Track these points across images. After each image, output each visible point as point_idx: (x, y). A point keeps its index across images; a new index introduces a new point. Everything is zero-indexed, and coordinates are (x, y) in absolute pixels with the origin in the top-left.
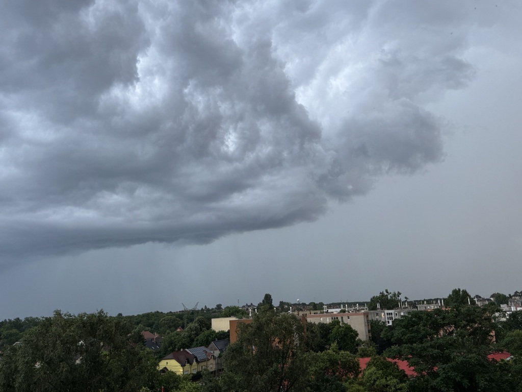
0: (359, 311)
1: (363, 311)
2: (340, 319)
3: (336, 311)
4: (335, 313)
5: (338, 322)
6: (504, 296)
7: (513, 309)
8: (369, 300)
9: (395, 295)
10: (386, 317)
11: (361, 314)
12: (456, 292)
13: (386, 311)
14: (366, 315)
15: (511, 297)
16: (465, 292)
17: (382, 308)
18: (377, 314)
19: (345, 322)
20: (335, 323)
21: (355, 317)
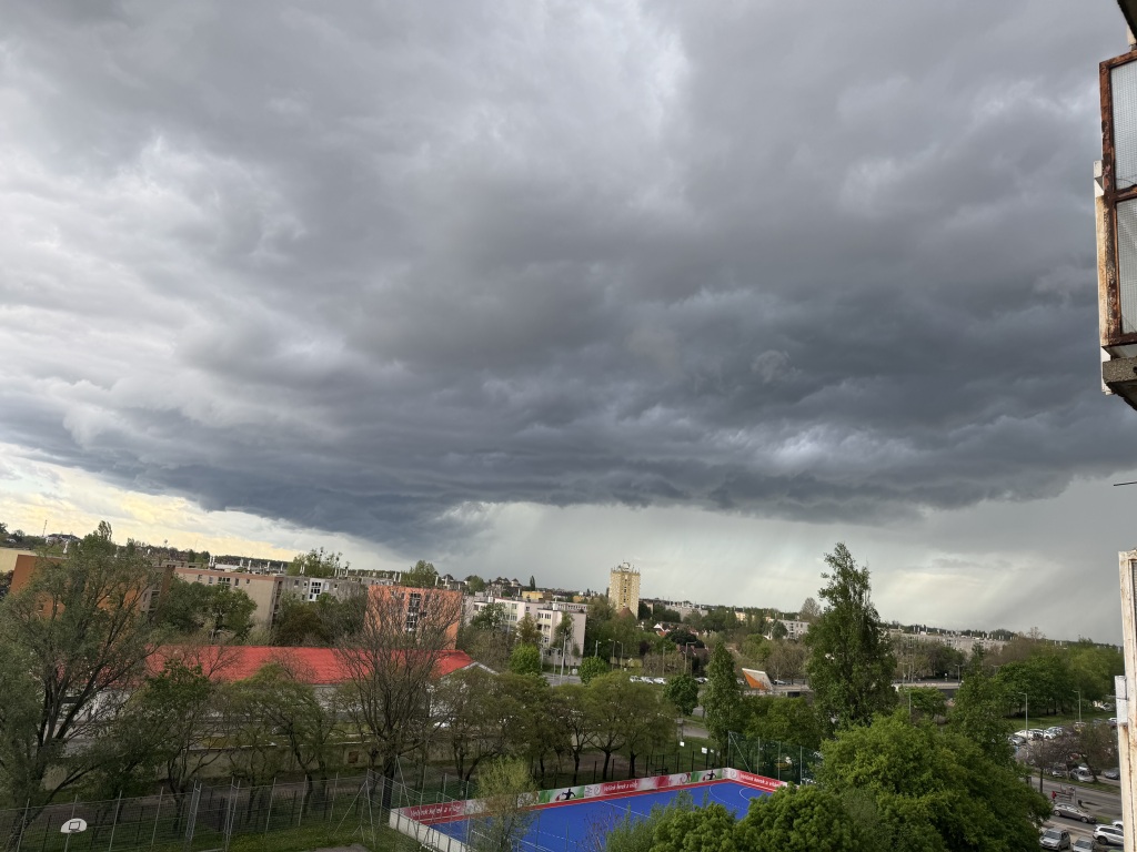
0: (268, 573)
1: (275, 575)
2: (233, 582)
3: (229, 568)
4: (227, 571)
5: (229, 586)
6: (482, 582)
7: (490, 600)
8: (290, 560)
9: (332, 557)
10: (310, 587)
11: (271, 579)
12: (421, 569)
13: (313, 580)
14: (279, 582)
15: (490, 583)
17: (307, 575)
18: (297, 583)
19: (240, 587)
20: (223, 587)
21: (260, 581)
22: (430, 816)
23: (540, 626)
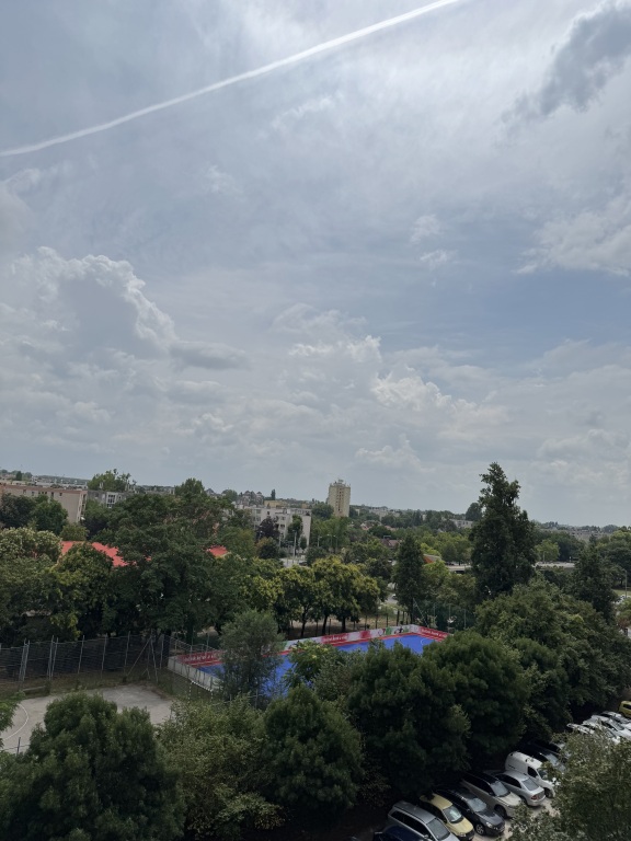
0: (76, 487)
1: (80, 489)
2: (49, 494)
5: (46, 499)
6: (235, 494)
7: (241, 507)
8: (91, 479)
9: (123, 477)
10: (106, 499)
12: (190, 482)
13: (109, 493)
14: (84, 495)
15: (241, 495)
16: (200, 483)
17: (105, 489)
18: (97, 495)
19: (55, 499)
20: (43, 499)
21: (69, 495)
22: (197, 661)
23: (277, 526)
